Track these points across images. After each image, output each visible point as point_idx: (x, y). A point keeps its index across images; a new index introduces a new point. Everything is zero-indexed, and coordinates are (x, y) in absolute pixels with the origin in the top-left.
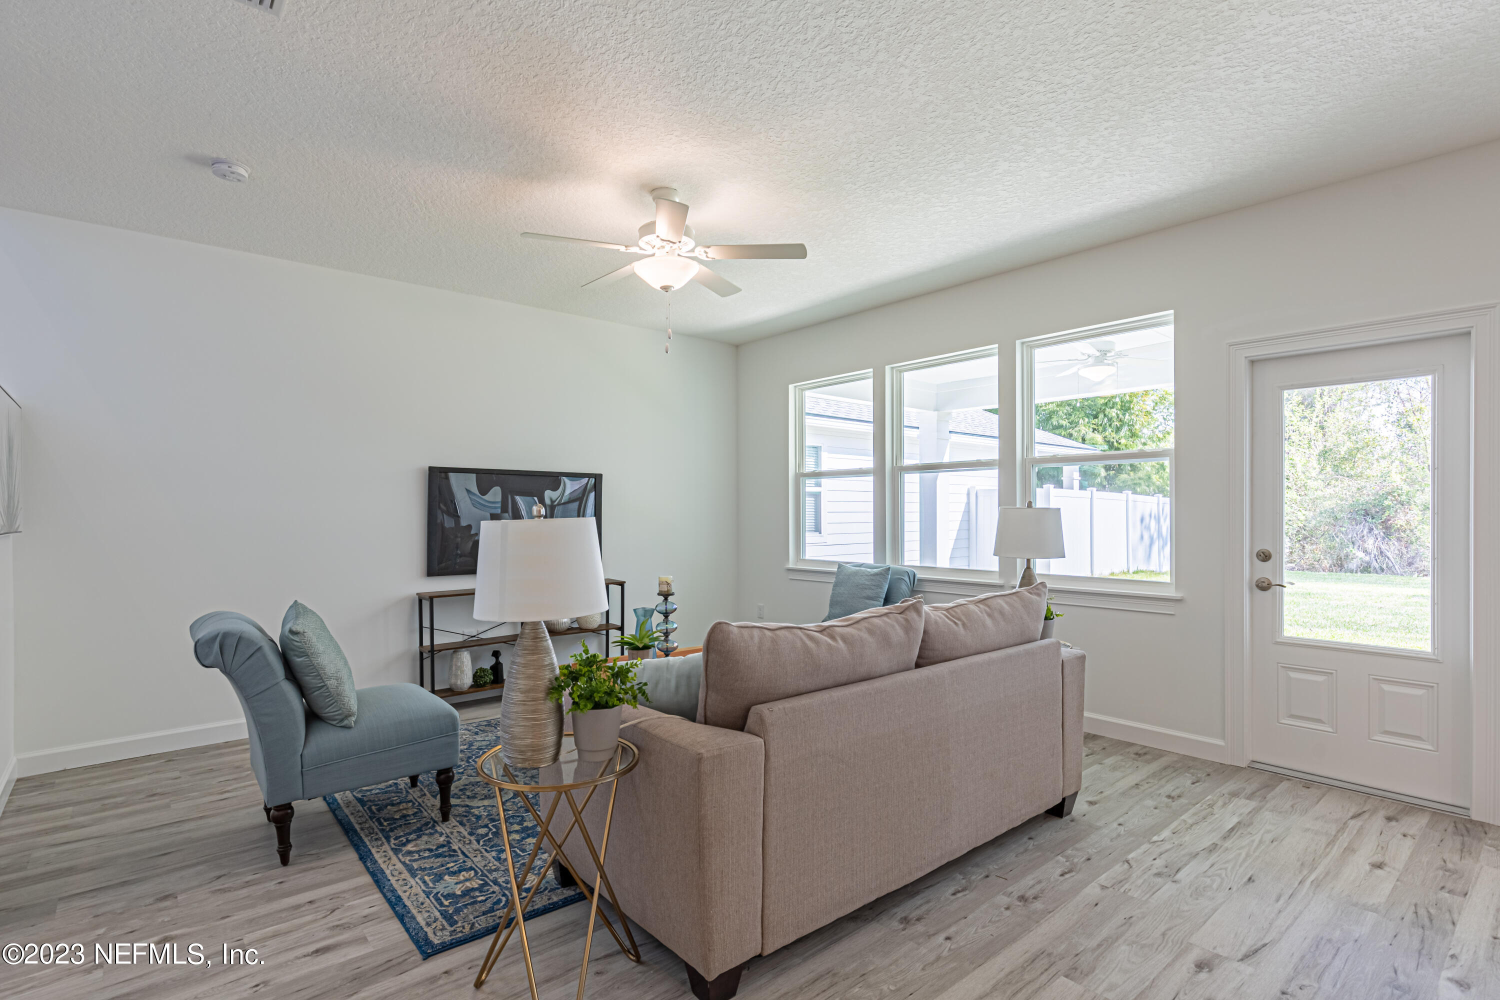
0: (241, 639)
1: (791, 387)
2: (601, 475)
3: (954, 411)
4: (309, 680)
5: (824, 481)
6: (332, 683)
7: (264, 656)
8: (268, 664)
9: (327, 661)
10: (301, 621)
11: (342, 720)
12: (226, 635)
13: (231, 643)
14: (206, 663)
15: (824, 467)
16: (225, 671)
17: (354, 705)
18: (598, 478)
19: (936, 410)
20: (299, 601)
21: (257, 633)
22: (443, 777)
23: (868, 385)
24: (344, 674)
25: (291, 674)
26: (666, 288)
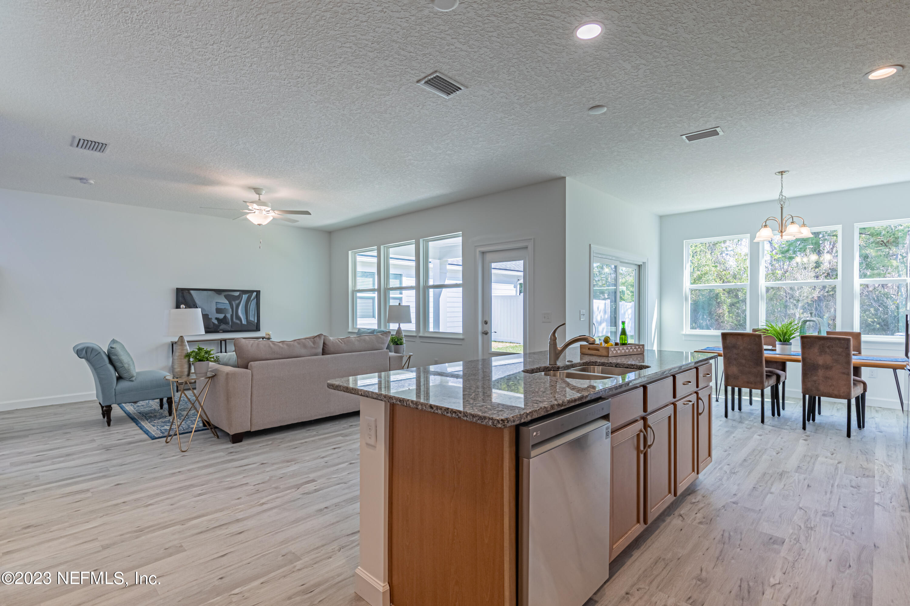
0: (93, 349)
1: (350, 252)
2: (259, 291)
3: (449, 260)
4: (118, 364)
5: (404, 292)
6: (126, 366)
7: (101, 355)
8: (103, 358)
9: (124, 358)
10: (114, 344)
11: (130, 378)
12: (87, 348)
13: (89, 351)
14: (80, 357)
15: (404, 285)
16: (88, 360)
17: (135, 374)
18: (258, 292)
19: (440, 259)
20: (115, 339)
21: (99, 348)
22: (169, 400)
23: (375, 253)
24: (131, 363)
25: (111, 362)
26: (259, 225)
